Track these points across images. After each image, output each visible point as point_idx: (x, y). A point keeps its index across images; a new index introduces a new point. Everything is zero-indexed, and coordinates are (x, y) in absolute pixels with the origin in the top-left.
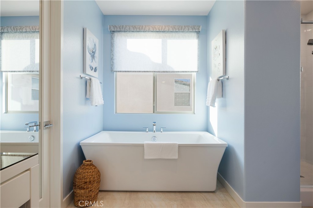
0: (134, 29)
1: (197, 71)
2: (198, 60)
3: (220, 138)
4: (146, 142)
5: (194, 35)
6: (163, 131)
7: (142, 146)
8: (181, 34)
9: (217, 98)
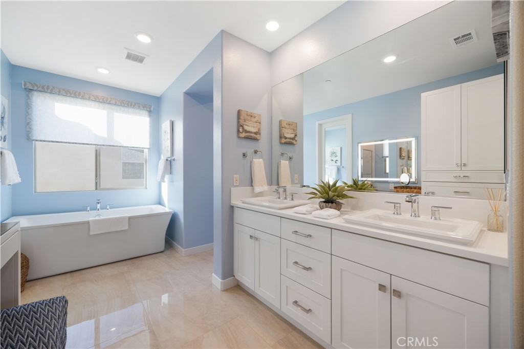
0: (67, 94)
1: (148, 147)
2: (150, 138)
3: (170, 209)
4: (91, 219)
5: (146, 113)
6: (110, 208)
7: (88, 223)
8: (130, 110)
9: (167, 174)
